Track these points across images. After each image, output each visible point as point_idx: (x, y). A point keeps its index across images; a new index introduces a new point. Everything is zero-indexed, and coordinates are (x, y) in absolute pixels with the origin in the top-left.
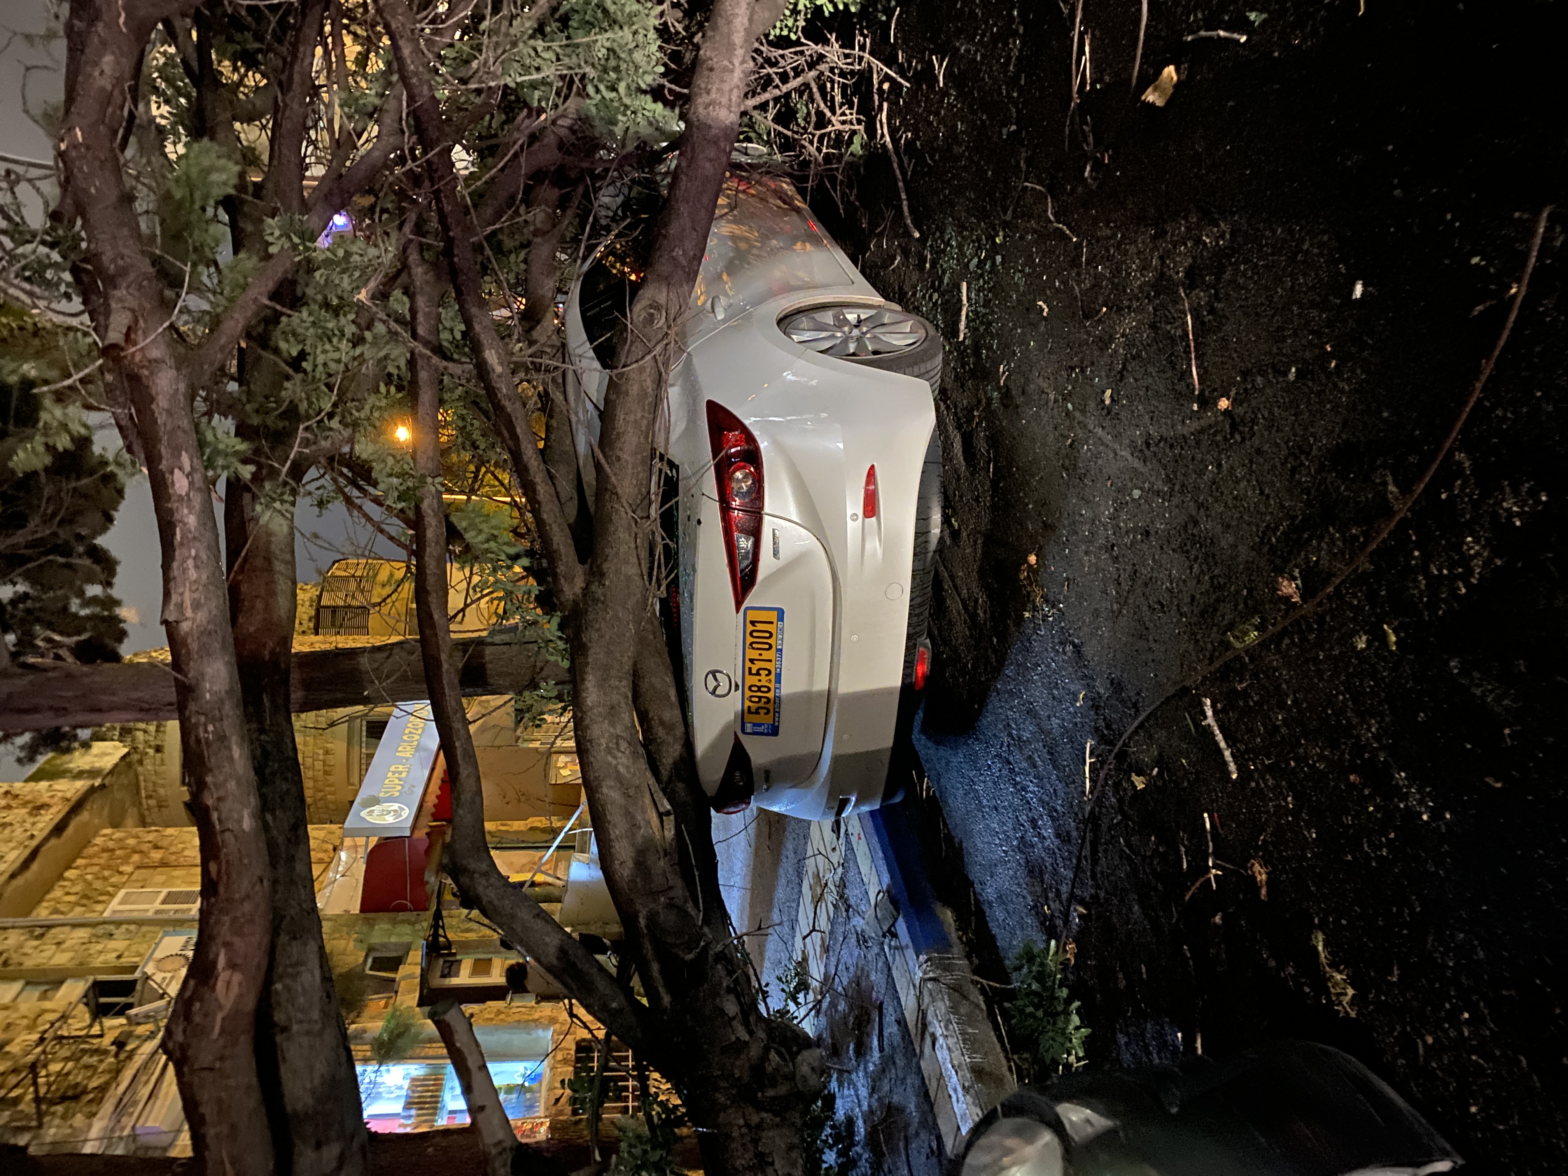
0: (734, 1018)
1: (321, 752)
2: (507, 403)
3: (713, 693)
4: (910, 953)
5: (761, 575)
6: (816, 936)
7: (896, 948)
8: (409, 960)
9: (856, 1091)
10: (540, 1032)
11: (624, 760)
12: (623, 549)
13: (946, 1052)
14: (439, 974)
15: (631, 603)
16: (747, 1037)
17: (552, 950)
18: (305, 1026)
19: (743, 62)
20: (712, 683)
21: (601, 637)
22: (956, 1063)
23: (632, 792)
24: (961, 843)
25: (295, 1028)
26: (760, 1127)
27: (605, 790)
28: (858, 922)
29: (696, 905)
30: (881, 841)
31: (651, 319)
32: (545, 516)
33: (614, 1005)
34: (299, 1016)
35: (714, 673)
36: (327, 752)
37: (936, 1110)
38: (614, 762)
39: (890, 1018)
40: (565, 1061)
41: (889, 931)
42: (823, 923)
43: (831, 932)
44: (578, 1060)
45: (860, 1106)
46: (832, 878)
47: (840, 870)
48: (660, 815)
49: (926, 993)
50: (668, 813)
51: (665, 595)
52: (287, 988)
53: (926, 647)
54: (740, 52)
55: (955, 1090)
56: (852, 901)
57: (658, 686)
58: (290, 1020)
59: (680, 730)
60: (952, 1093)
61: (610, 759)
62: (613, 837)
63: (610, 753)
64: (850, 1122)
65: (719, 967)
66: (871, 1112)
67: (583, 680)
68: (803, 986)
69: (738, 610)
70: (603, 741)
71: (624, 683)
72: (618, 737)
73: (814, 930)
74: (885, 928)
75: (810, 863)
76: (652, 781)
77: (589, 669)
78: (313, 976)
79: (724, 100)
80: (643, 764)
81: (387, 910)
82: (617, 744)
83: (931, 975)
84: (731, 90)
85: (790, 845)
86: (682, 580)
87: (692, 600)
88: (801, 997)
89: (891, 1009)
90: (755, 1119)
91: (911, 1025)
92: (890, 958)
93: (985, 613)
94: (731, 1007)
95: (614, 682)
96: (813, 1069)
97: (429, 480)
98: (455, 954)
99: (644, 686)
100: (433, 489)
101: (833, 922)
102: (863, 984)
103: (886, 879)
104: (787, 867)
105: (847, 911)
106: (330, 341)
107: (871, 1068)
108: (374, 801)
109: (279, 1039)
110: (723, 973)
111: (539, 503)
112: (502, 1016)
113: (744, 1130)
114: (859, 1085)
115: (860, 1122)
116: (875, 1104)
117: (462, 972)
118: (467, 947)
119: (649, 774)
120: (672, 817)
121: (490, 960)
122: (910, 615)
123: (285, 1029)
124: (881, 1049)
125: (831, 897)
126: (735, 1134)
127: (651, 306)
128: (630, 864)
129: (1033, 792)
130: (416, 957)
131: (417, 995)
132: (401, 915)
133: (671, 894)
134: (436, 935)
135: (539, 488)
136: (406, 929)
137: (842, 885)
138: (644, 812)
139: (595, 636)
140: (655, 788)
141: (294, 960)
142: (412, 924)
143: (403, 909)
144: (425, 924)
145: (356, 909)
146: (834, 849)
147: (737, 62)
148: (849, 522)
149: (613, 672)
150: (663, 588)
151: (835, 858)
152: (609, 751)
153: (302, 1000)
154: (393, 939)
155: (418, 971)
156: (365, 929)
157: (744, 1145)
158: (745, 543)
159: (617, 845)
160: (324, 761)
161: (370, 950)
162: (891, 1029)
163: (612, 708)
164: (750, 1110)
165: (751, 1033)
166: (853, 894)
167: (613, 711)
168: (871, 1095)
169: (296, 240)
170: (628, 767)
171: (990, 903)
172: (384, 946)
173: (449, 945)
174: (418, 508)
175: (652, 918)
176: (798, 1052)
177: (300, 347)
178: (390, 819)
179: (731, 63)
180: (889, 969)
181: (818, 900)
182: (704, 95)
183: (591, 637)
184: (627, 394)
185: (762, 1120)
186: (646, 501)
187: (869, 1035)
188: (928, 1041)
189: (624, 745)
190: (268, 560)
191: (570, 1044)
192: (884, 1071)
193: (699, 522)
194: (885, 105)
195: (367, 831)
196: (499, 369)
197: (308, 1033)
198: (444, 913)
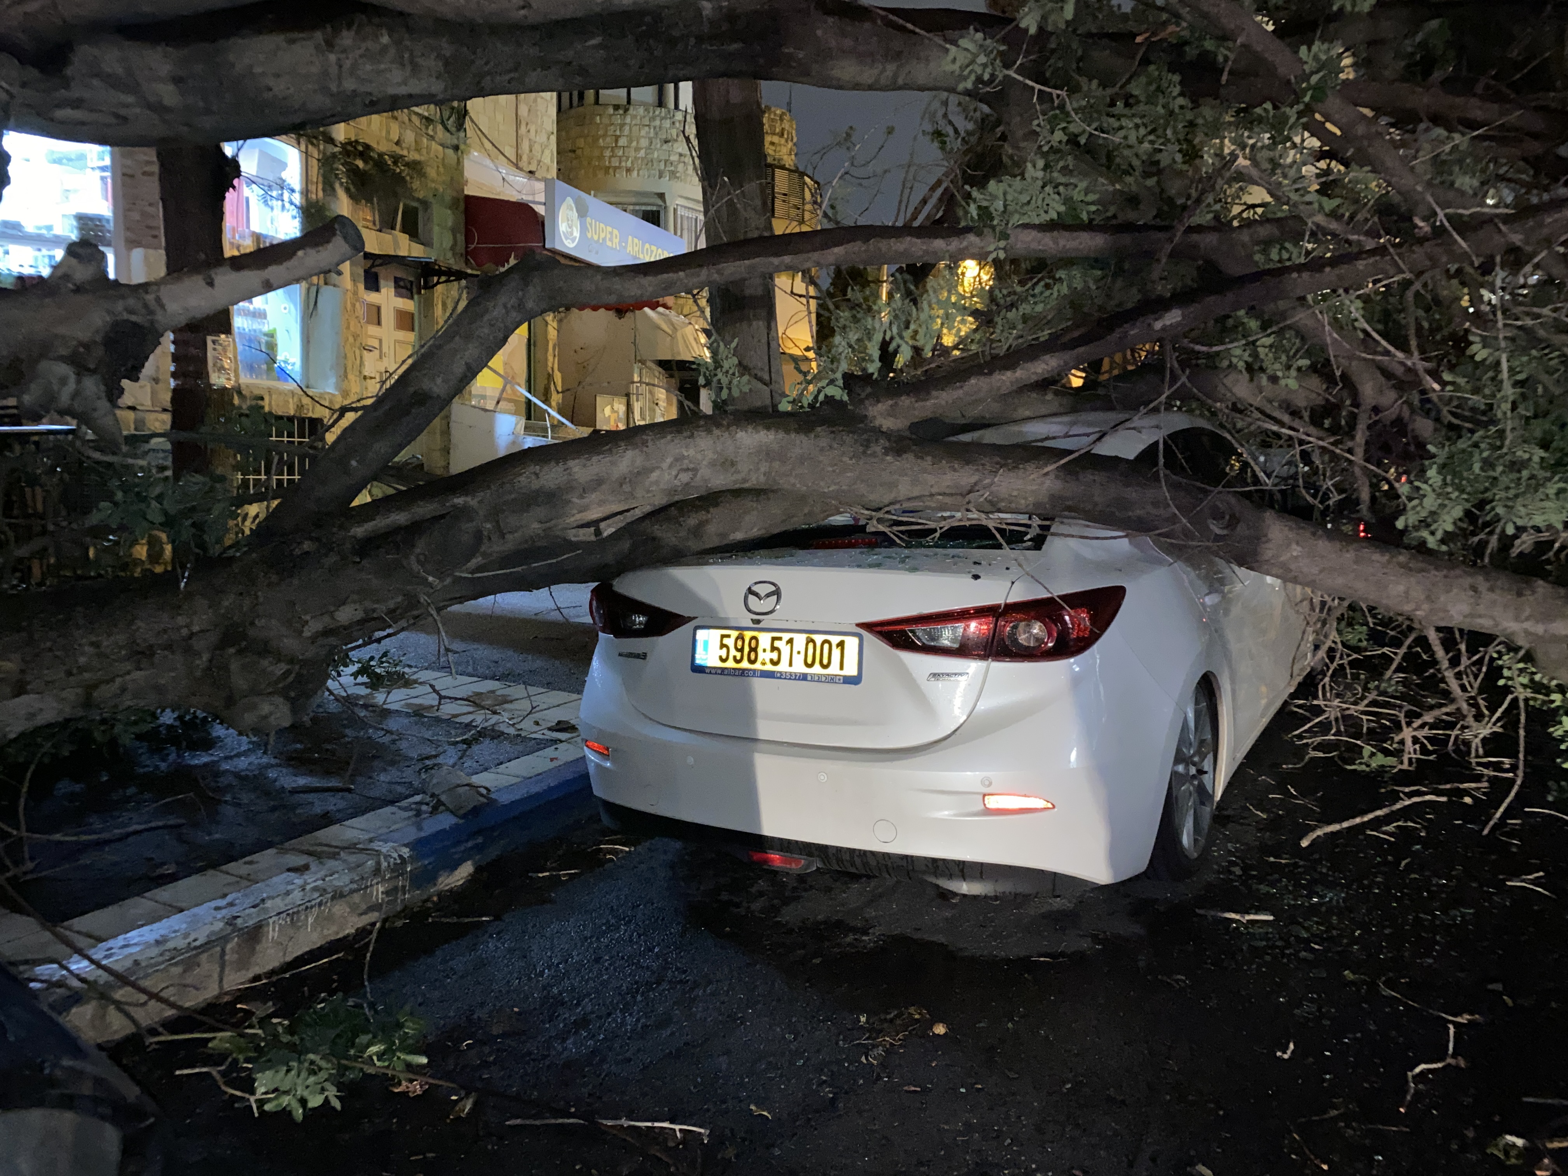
0: (333, 618)
1: (629, 164)
2: (1116, 334)
3: (750, 591)
4: (413, 834)
5: (908, 658)
6: (433, 700)
7: (419, 813)
8: (414, 245)
9: (245, 753)
10: (332, 380)
11: (667, 477)
12: (930, 479)
13: (282, 889)
14: (399, 275)
15: (862, 488)
16: (307, 633)
17: (426, 385)
18: (334, 70)
19: (1527, 633)
20: (763, 589)
21: (822, 450)
22: (269, 904)
23: (627, 488)
24: (551, 901)
25: (332, 57)
26: (189, 651)
27: (630, 454)
28: (450, 757)
29: (480, 569)
30: (551, 789)
31: (1217, 515)
32: (973, 381)
33: (354, 463)
34: (348, 64)
35: (777, 593)
36: (628, 170)
37: (210, 872)
38: (665, 465)
39: (334, 803)
40: (300, 407)
41: (440, 803)
42: (448, 709)
43: (438, 720)
44: (302, 421)
45: (227, 758)
46: (503, 720)
47: (512, 731)
48: (595, 523)
49: (361, 857)
50: (598, 532)
51: (870, 529)
52: (384, 49)
53: (808, 866)
54: (1540, 629)
55: (231, 904)
56: (475, 748)
57: (747, 518)
58: (344, 51)
59: (694, 545)
60: (229, 899)
61: (669, 460)
62: (571, 463)
63: (676, 460)
64: (208, 744)
65: (400, 599)
66: (217, 774)
67: (768, 428)
68: (376, 682)
69: (858, 625)
70: (691, 452)
71: (762, 479)
72: (695, 470)
73: (441, 697)
74: (443, 798)
75: (517, 691)
76: (638, 513)
77: (781, 435)
78: (399, 84)
79: (1481, 609)
80: (660, 500)
81: (467, 223)
82: (688, 469)
83: (384, 864)
84: (1492, 618)
85: (539, 663)
86: (892, 551)
87: (871, 566)
88: (361, 679)
89: (342, 804)
90: (198, 644)
91: (324, 834)
92: (404, 803)
93: (849, 944)
94: (346, 614)
95: (764, 467)
96: (266, 717)
97: (1002, 244)
98: (419, 293)
99: (748, 503)
100: (991, 248)
101: (449, 722)
102: (376, 763)
103: (505, 799)
104: (513, 660)
105: (464, 742)
106: (1150, 133)
107: (272, 774)
108: (582, 212)
109: (319, 35)
110: (391, 604)
111: (990, 373)
112: (351, 339)
113: (185, 632)
114: (252, 758)
115: (205, 759)
116: (224, 781)
117: (400, 300)
118: (427, 306)
119: (648, 509)
120: (593, 538)
121: (413, 330)
122: (852, 851)
123: (330, 45)
124: (295, 791)
125: (480, 718)
126: (181, 620)
127: (1233, 516)
128: (535, 485)
129: (623, 1023)
130: (417, 251)
131: (377, 252)
132: (461, 238)
133: (494, 538)
134: (440, 273)
135: (1009, 374)
136: (448, 242)
137: (494, 734)
138: (601, 503)
139: (824, 442)
140: (630, 517)
141: (420, 61)
142: (452, 248)
143: (468, 239)
144: (452, 261)
145: (469, 191)
146: (537, 723)
147: (1527, 625)
148: (979, 775)
149: (776, 464)
150: (881, 528)
151: (527, 725)
152: (678, 459)
153: (368, 67)
154: (436, 229)
155: (403, 253)
156: (448, 198)
157: (165, 631)
158: (948, 635)
159: (560, 468)
160: (619, 167)
161: (425, 204)
162: (319, 805)
163: (733, 464)
164: (213, 638)
165: (313, 639)
166: (484, 749)
167: (728, 464)
168: (237, 775)
169: (1314, 79)
170: (657, 483)
171: (474, 948)
172: (429, 219)
173: (430, 287)
174: (968, 230)
175: (464, 513)
176: (287, 698)
177: (1142, 98)
178: (563, 227)
179: (1527, 619)
180: (392, 802)
181: (475, 701)
182: (1488, 585)
183: (822, 438)
184: (1127, 485)
185: (199, 654)
186: (988, 507)
187: (311, 773)
188: (299, 860)
189: (685, 477)
190: (898, 55)
191: (318, 412)
192: (267, 794)
193: (976, 577)
194: (1444, 799)
195: (551, 203)
196: (1158, 325)
197: (325, 73)
198: (464, 282)
